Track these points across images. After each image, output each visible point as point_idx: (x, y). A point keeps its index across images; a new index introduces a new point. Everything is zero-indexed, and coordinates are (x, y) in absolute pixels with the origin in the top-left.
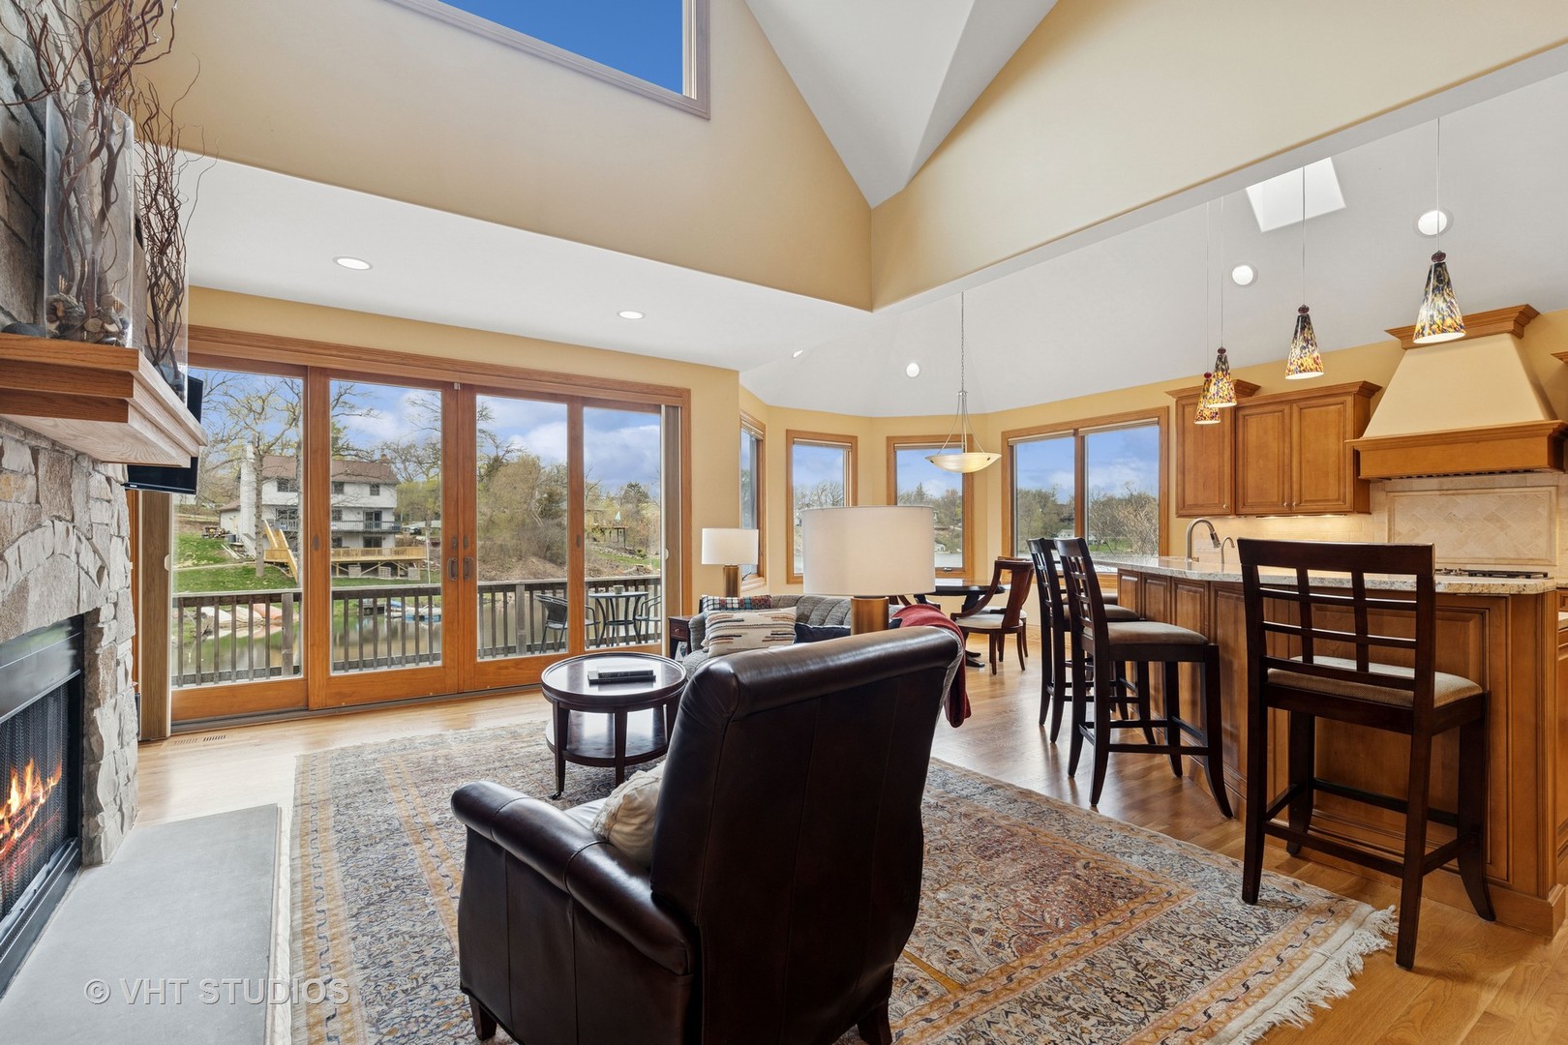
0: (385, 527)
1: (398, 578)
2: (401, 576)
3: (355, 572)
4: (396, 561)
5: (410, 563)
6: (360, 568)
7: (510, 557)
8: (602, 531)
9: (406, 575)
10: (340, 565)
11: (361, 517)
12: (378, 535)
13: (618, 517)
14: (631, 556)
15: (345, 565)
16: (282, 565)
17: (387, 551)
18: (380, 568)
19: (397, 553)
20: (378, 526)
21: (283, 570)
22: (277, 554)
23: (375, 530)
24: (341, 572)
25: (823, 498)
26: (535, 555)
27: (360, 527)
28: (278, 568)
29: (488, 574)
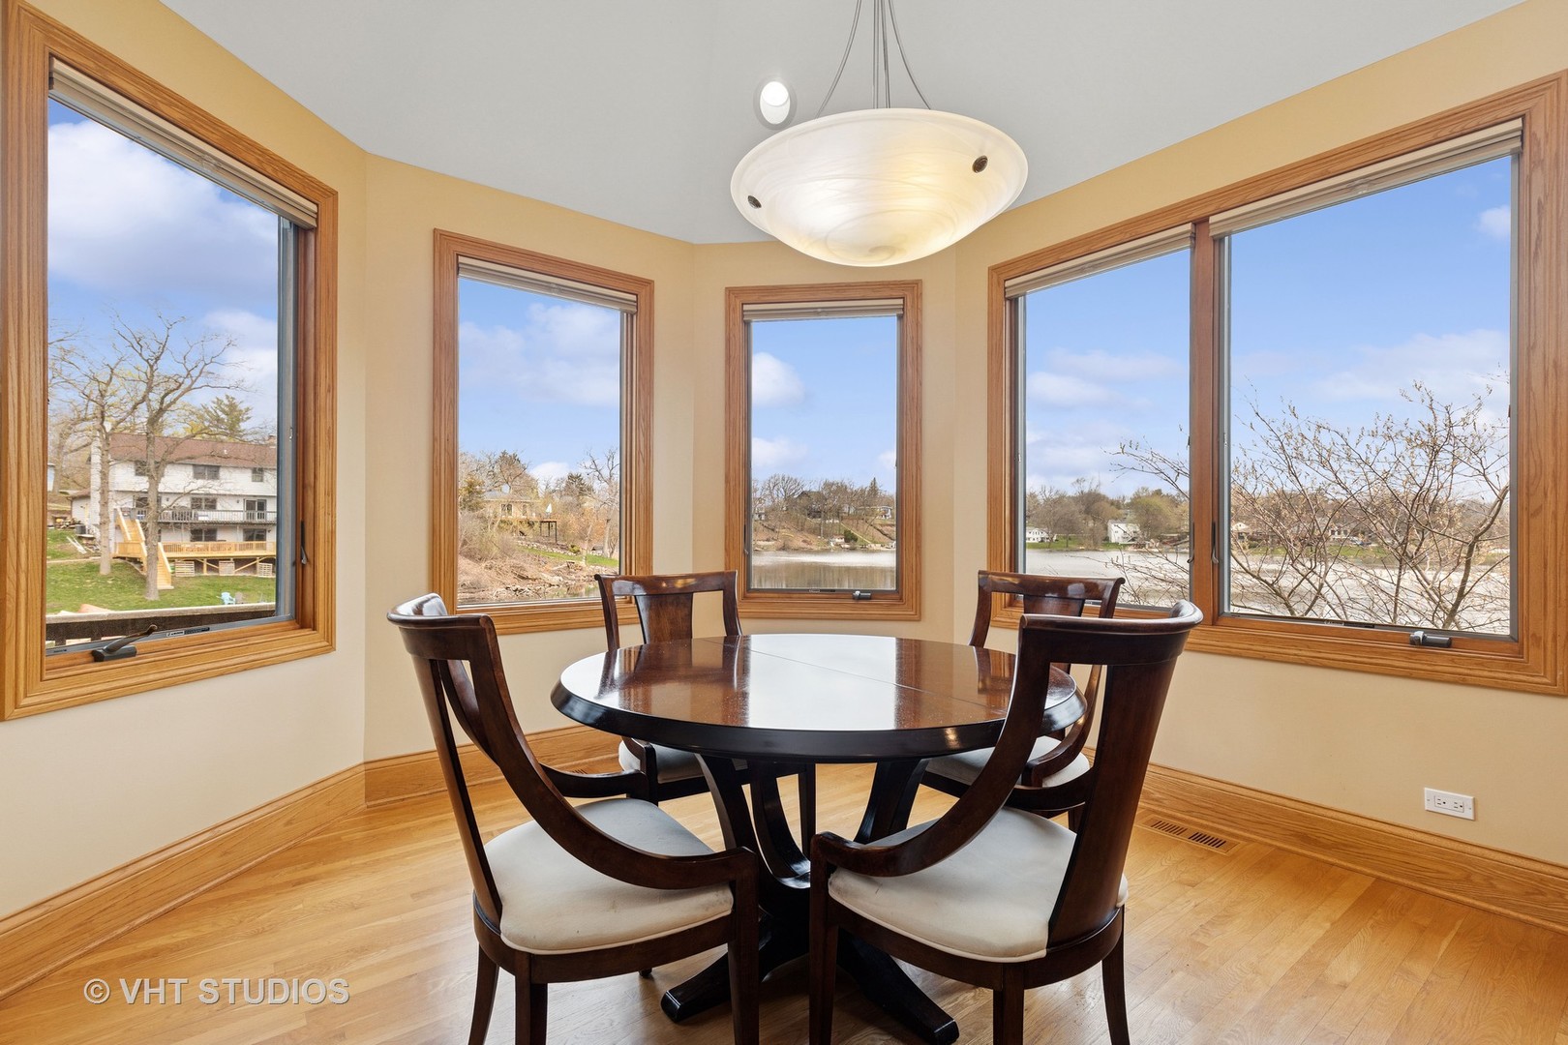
0: (268, 518)
3: (227, 570)
6: (233, 565)
8: (530, 524)
10: (208, 561)
11: (241, 506)
12: (261, 527)
13: (549, 509)
14: (562, 552)
15: (214, 561)
16: (136, 561)
17: (271, 545)
18: (259, 565)
20: (261, 516)
21: (136, 567)
22: (130, 547)
23: (257, 520)
24: (210, 569)
25: (775, 492)
27: (240, 517)
28: (132, 564)
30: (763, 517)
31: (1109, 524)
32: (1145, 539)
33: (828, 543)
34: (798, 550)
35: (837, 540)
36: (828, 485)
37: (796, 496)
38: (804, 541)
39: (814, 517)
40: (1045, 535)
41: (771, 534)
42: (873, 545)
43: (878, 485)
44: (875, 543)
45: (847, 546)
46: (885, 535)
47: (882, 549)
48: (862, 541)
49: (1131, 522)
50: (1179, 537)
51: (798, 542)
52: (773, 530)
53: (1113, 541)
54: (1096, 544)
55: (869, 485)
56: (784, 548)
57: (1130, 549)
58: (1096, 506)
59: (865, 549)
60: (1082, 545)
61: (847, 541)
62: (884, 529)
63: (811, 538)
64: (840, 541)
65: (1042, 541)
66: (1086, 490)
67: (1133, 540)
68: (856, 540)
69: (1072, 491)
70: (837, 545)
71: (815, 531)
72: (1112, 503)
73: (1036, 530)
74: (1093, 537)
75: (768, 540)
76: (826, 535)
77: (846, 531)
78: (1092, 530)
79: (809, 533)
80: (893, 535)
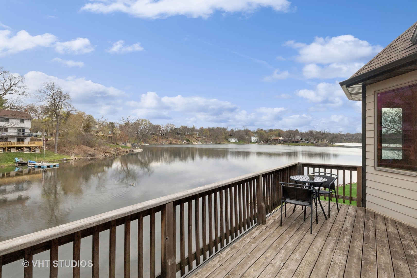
0: (26, 134)
1: (32, 152)
2: (33, 151)
3: (14, 151)
4: (31, 146)
5: (36, 147)
6: (16, 149)
7: (74, 145)
8: (104, 137)
9: (35, 151)
10: (7, 148)
11: (16, 131)
12: (23, 137)
14: (114, 145)
15: (9, 148)
17: (27, 142)
18: (24, 149)
19: (31, 144)
23: (22, 135)
25: (168, 128)
26: (83, 144)
27: (16, 134)
29: (66, 151)
30: (164, 135)
31: (252, 137)
32: (260, 141)
33: (182, 142)
34: (174, 144)
36: (182, 127)
37: (173, 129)
38: (176, 142)
39: (179, 135)
40: (237, 140)
41: (167, 140)
42: (194, 143)
43: (195, 126)
44: (194, 142)
45: (187, 143)
46: (197, 140)
47: (196, 144)
48: (191, 141)
49: (257, 137)
50: (267, 141)
51: (174, 142)
52: (167, 138)
53: (253, 141)
54: (249, 142)
55: (193, 126)
56: (170, 144)
57: (257, 144)
58: (248, 133)
59: (192, 144)
60: (245, 142)
61: (187, 141)
62: (197, 138)
63: (177, 141)
64: (185, 141)
65: (236, 142)
66: (246, 129)
67: (257, 141)
68: (189, 141)
69: (242, 129)
70: (184, 142)
71: (179, 139)
72: (252, 132)
73: (234, 139)
74: (248, 141)
75: (166, 141)
76: (182, 140)
77: (187, 139)
78: (247, 139)
79: (177, 139)
80: (199, 140)
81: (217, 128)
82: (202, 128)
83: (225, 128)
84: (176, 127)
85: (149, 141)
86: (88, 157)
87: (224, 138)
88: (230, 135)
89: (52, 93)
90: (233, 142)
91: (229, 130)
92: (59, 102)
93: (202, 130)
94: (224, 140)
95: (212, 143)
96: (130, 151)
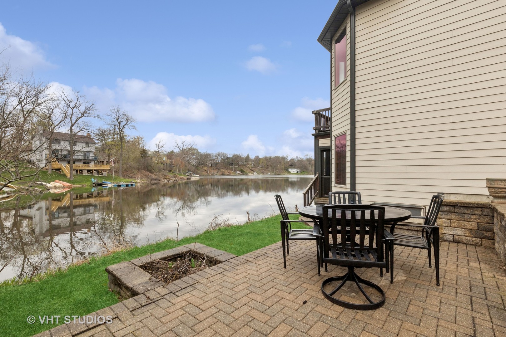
0: (91, 158)
1: (100, 175)
3: (85, 173)
4: (98, 169)
6: (86, 171)
7: (135, 170)
9: (102, 174)
10: (80, 170)
11: (82, 154)
12: (89, 161)
13: (164, 159)
14: (169, 172)
18: (94, 172)
19: (97, 167)
20: (88, 157)
22: (55, 166)
23: (87, 159)
25: (219, 157)
26: (144, 169)
27: (82, 158)
30: (215, 165)
33: (236, 173)
34: (227, 175)
35: (238, 172)
36: (235, 155)
37: (225, 159)
38: (229, 173)
39: (231, 165)
40: (298, 171)
43: (249, 155)
44: (250, 173)
45: (241, 174)
46: (252, 171)
47: (252, 174)
48: (246, 172)
51: (227, 173)
52: (219, 169)
55: (246, 155)
56: (223, 175)
58: (312, 162)
59: (247, 175)
60: (308, 173)
61: (241, 172)
62: (252, 169)
63: (230, 171)
64: (239, 172)
65: (298, 172)
68: (244, 172)
70: (238, 174)
71: (232, 169)
73: (296, 169)
75: (217, 172)
76: (235, 171)
77: (241, 170)
78: (311, 169)
79: (230, 170)
80: (255, 171)
81: (275, 157)
82: (258, 157)
83: (284, 157)
84: (228, 156)
85: (199, 172)
86: (152, 181)
87: (284, 168)
88: (291, 165)
89: (117, 116)
90: (295, 172)
91: (289, 159)
92: (125, 125)
93: (257, 159)
94: (284, 170)
95: (269, 174)
96: (187, 178)
